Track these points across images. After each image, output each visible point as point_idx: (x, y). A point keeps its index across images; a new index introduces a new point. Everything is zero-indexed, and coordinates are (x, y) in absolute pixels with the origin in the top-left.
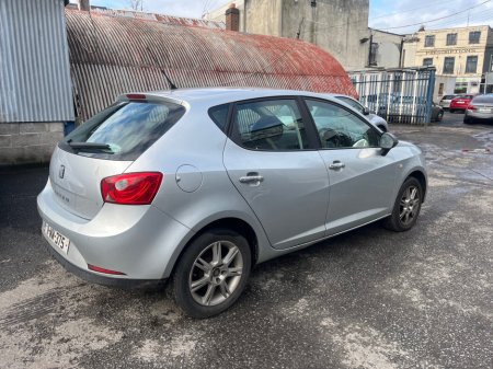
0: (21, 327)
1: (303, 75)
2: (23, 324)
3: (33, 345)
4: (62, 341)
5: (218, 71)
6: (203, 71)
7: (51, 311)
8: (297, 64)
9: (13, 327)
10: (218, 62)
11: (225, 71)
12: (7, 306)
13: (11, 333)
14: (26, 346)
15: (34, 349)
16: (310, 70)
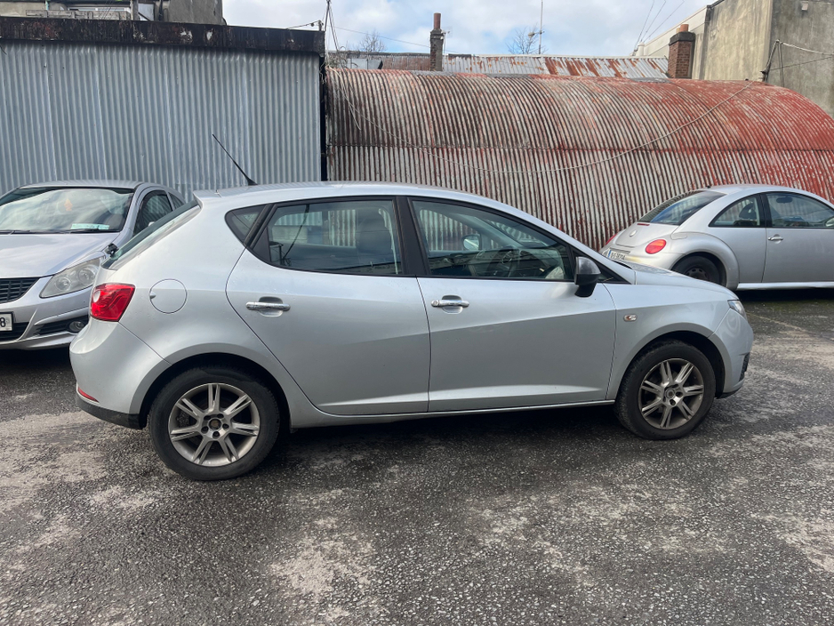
1: (742, 149)
5: (561, 148)
6: (534, 150)
8: (734, 130)
10: (565, 134)
11: (578, 148)
16: (760, 139)
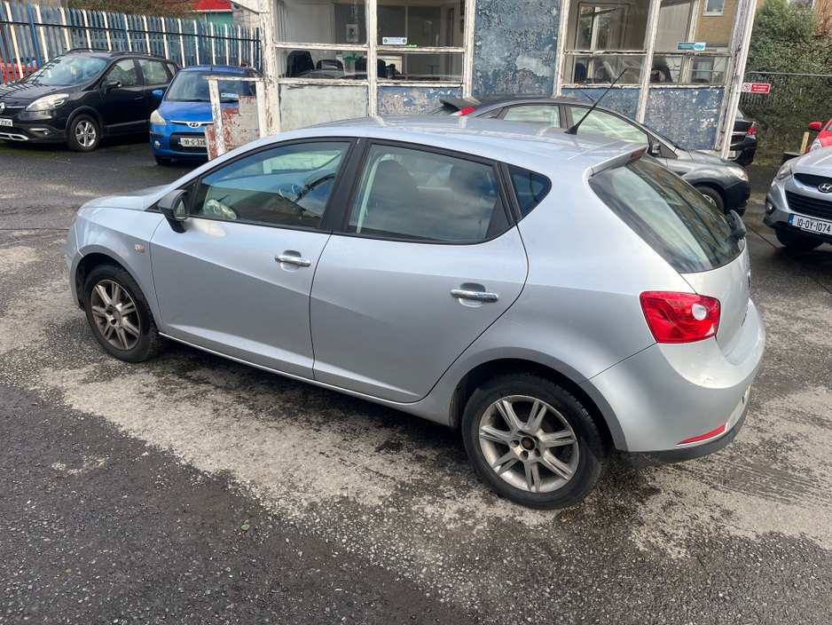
0: (794, 469)
2: (790, 471)
3: (792, 445)
4: (760, 430)
7: (749, 464)
9: (803, 475)
12: (797, 508)
13: (808, 470)
14: (798, 448)
15: (792, 440)
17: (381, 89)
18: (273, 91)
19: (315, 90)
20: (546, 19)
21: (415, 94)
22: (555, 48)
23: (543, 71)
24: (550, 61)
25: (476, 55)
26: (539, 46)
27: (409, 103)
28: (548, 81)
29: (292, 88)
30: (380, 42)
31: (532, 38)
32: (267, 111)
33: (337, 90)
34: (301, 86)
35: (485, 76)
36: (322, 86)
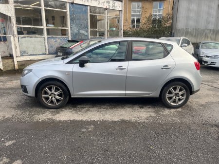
17: (48, 38)
18: (16, 39)
19: (29, 38)
20: (85, 22)
21: (57, 39)
22: (88, 28)
23: (86, 34)
24: (87, 31)
25: (71, 30)
26: (85, 28)
27: (56, 42)
28: (87, 36)
29: (22, 38)
30: (47, 26)
31: (83, 26)
32: (15, 45)
33: (36, 38)
34: (25, 37)
35: (73, 35)
36: (31, 37)
